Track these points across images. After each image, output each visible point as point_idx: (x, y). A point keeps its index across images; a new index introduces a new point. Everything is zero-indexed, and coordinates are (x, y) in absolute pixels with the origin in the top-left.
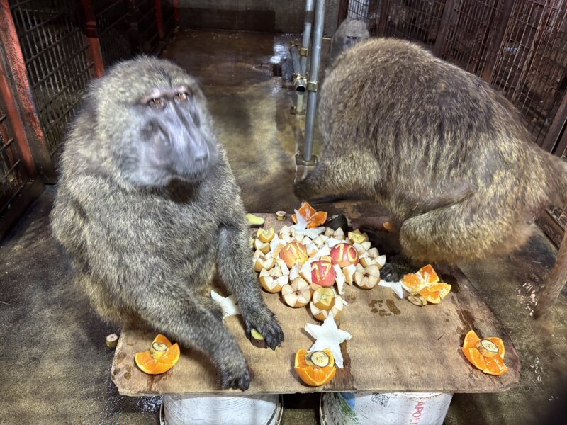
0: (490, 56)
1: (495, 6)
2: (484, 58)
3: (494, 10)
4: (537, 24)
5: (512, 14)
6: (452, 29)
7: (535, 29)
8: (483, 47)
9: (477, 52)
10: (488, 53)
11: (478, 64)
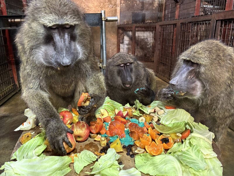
0: (175, 55)
1: (173, 38)
2: (173, 57)
3: (173, 39)
4: (189, 39)
5: (179, 38)
6: (159, 50)
7: (189, 40)
8: (172, 53)
9: (170, 55)
10: (174, 54)
11: (171, 59)
